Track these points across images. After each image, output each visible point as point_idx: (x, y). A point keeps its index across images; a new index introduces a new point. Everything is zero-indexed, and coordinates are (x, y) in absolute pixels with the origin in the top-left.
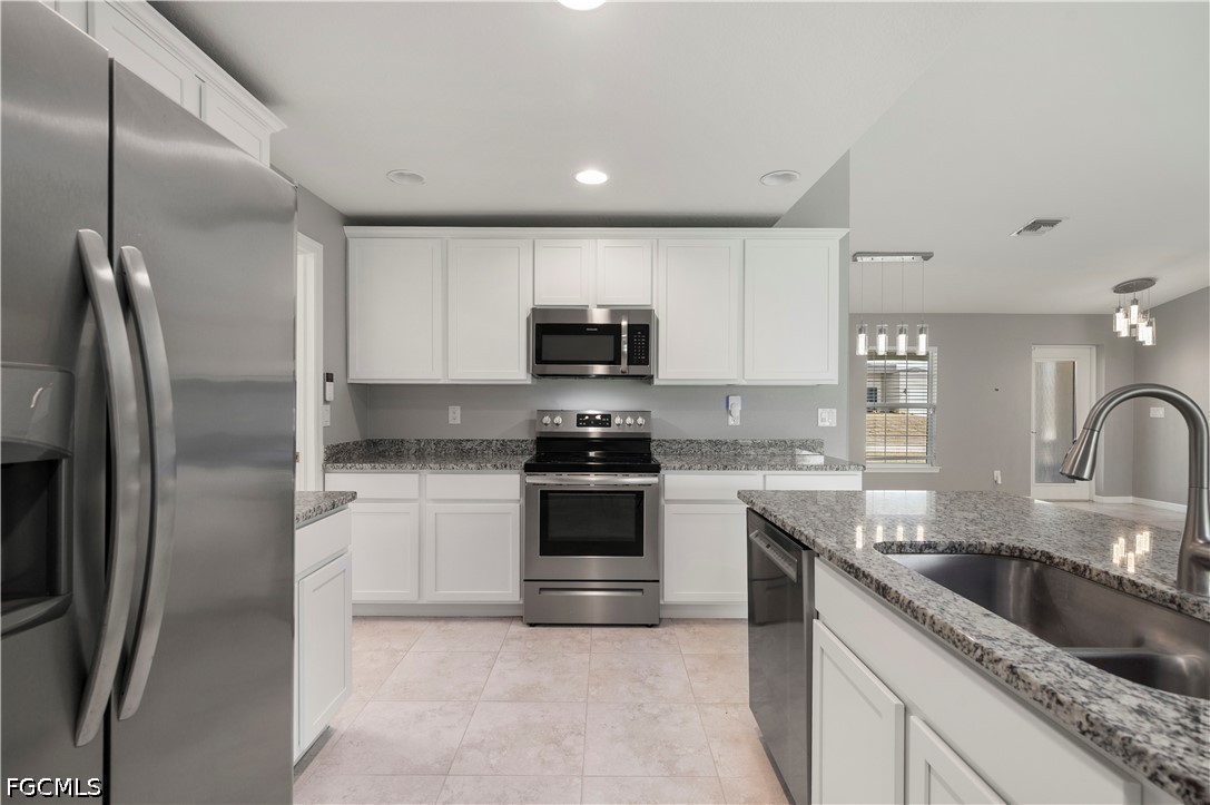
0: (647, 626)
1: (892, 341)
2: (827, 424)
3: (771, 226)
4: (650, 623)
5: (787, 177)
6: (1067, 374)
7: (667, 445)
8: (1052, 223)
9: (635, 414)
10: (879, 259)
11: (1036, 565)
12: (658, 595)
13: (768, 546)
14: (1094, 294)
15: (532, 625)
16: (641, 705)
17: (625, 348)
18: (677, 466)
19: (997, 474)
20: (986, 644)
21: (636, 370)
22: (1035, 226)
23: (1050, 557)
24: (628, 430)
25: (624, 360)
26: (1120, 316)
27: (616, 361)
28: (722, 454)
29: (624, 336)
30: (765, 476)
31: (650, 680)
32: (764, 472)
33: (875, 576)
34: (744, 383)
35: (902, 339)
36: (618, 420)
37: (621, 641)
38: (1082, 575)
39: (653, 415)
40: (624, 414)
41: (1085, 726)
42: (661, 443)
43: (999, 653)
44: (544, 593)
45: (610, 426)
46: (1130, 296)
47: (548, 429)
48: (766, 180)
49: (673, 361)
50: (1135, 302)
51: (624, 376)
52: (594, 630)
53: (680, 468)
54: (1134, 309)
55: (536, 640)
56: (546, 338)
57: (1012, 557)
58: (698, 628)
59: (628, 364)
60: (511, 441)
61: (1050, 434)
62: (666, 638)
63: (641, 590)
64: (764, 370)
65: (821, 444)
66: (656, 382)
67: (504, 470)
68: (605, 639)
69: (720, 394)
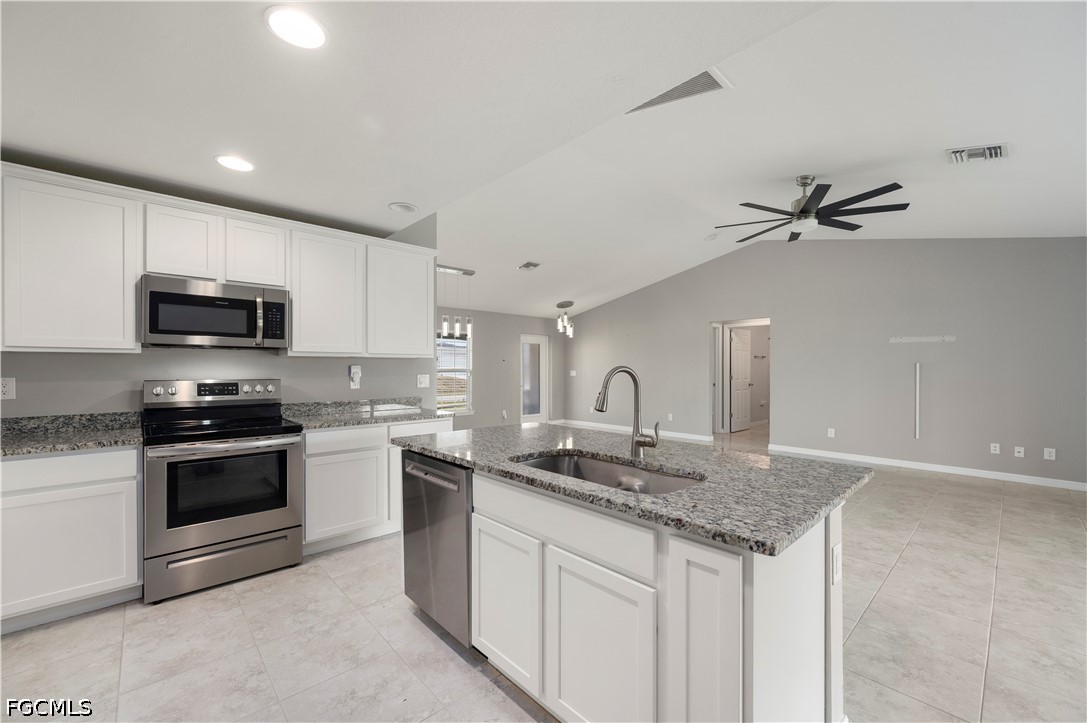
0: (291, 566)
1: (452, 327)
2: (423, 386)
3: (384, 237)
4: (293, 563)
5: (407, 208)
6: (535, 350)
7: (296, 408)
8: (535, 265)
9: (264, 382)
10: (448, 271)
11: (576, 457)
12: (300, 537)
13: (426, 474)
14: (548, 308)
15: (155, 603)
16: (312, 628)
17: (260, 323)
18: (318, 425)
19: (504, 412)
20: (594, 493)
21: (269, 343)
22: (528, 265)
23: (582, 452)
24: (257, 397)
25: (260, 334)
26: (560, 320)
27: (252, 333)
28: (346, 412)
29: (260, 312)
30: (389, 427)
31: (311, 607)
32: (389, 424)
33: (525, 475)
34: (367, 356)
35: (457, 326)
36: (246, 388)
37: (270, 586)
38: (596, 459)
39: (284, 382)
40: (252, 382)
41: (641, 514)
42: (289, 407)
43: (601, 496)
44: (170, 566)
45: (237, 394)
46: (563, 310)
47: (160, 400)
48: (393, 207)
49: (306, 335)
50: (566, 314)
51: (258, 348)
52: (236, 586)
53: (320, 427)
54: (566, 317)
55: (168, 614)
56: (163, 308)
57: (565, 455)
58: (337, 555)
59: (263, 337)
60: (104, 415)
61: (527, 387)
62: (312, 571)
63: (285, 537)
64: (384, 345)
65: (420, 400)
66: (290, 354)
67: (114, 447)
68: (252, 589)
69: (343, 365)
